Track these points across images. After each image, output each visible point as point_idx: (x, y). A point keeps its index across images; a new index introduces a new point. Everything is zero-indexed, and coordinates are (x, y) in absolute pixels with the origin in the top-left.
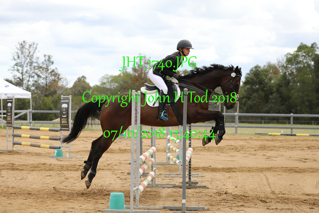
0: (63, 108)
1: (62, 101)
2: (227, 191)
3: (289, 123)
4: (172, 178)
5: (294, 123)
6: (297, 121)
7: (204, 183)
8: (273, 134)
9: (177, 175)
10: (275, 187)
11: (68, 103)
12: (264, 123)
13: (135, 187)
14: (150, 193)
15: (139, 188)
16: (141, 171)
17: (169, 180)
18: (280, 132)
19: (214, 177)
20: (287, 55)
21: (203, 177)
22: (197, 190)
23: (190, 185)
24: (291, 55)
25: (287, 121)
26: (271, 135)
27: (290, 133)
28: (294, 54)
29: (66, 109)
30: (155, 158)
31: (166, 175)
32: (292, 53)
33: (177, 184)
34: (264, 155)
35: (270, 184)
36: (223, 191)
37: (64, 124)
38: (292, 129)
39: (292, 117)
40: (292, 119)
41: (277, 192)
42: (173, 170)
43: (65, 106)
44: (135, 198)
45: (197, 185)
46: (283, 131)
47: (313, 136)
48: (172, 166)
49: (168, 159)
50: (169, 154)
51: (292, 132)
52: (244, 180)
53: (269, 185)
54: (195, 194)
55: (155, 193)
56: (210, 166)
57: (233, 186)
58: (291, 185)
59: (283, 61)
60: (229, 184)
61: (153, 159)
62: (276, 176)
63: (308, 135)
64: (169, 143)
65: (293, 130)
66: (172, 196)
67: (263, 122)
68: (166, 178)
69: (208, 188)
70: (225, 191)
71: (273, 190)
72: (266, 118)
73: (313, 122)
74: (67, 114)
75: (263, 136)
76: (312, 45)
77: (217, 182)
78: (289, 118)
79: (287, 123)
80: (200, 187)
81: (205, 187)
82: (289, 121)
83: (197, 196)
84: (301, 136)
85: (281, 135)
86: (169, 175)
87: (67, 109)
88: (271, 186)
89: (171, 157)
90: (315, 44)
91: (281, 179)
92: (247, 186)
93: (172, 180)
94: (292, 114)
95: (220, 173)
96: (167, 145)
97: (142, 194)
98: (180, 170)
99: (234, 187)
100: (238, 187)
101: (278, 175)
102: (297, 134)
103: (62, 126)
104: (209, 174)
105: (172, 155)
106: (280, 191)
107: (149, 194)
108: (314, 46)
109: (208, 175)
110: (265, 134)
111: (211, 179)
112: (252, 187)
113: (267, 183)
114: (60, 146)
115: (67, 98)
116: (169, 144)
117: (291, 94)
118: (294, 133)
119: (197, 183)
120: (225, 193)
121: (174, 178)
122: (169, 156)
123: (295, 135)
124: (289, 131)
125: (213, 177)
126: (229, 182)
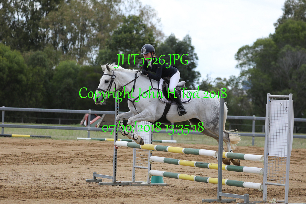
5: (6, 120)
38: (3, 127)
39: (4, 111)
40: (3, 113)
51: (3, 132)
63: (29, 136)
65: (5, 129)
94: (4, 107)
102: (13, 135)
118: (5, 133)
123: (10, 136)
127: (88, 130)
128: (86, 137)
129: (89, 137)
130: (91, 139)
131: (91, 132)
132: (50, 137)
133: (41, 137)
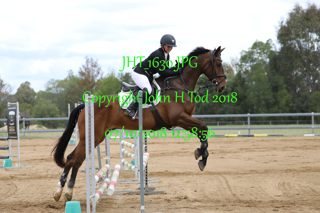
0: (10, 116)
1: (9, 108)
2: (186, 196)
3: (246, 123)
4: (128, 185)
5: (251, 124)
6: (255, 121)
7: (162, 189)
8: (230, 135)
9: (133, 181)
10: (236, 190)
11: (15, 111)
12: (220, 124)
13: (91, 195)
14: (107, 201)
15: (96, 196)
16: (97, 178)
17: (125, 187)
18: (237, 133)
19: (172, 182)
20: (242, 53)
21: (160, 182)
22: (156, 196)
23: (146, 191)
24: (246, 52)
25: (244, 122)
26: (227, 137)
27: (247, 134)
28: (249, 52)
29: (13, 117)
30: (109, 164)
31: (121, 181)
32: (247, 50)
33: (134, 190)
34: (222, 157)
35: (231, 187)
36: (182, 196)
37: (12, 132)
38: (249, 130)
39: (249, 117)
40: (249, 119)
41: (238, 194)
42: (128, 177)
43: (12, 113)
44: (91, 207)
45: (155, 191)
46: (240, 132)
47: (272, 137)
48: (126, 172)
49: (122, 165)
50: (123, 160)
51: (249, 133)
52: (203, 184)
53: (229, 188)
54: (153, 200)
55: (111, 201)
56: (167, 171)
57: (192, 190)
58: (252, 187)
59: (237, 60)
60: (188, 188)
61: (108, 166)
62: (236, 179)
63: (267, 135)
64: (123, 148)
65: (251, 130)
66: (129, 203)
67: (218, 124)
68: (122, 185)
69: (165, 193)
70: (184, 196)
71: (234, 193)
72: (221, 119)
73: (270, 122)
74: (15, 122)
75: (219, 138)
76: (268, 41)
77: (175, 187)
78: (245, 119)
79: (244, 123)
80: (157, 193)
81: (162, 193)
82: (246, 122)
83: (155, 202)
84: (259, 136)
85: (239, 136)
86: (125, 181)
87: (15, 117)
88: (232, 189)
89: (126, 163)
90: (270, 40)
91: (241, 182)
92: (206, 190)
93: (128, 187)
94: (249, 114)
95: (177, 178)
96: (121, 151)
97: (98, 202)
98: (136, 176)
99: (193, 192)
100: (198, 192)
101: (238, 178)
102: (255, 135)
103: (9, 135)
104: (166, 179)
105: (126, 161)
106: (241, 194)
107: (105, 202)
108: (269, 42)
109: (166, 181)
110: (222, 136)
111: (168, 184)
112: (212, 190)
113: (227, 186)
114: (7, 156)
115: (14, 105)
116: (123, 150)
117: (246, 94)
118: (251, 134)
119: (154, 188)
120: (185, 198)
121: (130, 185)
122: (124, 162)
123: (253, 136)
124: (246, 132)
125: (170, 182)
126: (187, 186)
127: (313, 128)
128: (311, 134)
129: (313, 133)
130: (315, 135)
131: (315, 130)
132: (282, 136)
133: (275, 136)
